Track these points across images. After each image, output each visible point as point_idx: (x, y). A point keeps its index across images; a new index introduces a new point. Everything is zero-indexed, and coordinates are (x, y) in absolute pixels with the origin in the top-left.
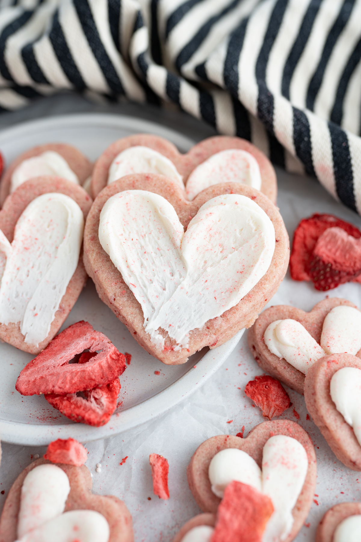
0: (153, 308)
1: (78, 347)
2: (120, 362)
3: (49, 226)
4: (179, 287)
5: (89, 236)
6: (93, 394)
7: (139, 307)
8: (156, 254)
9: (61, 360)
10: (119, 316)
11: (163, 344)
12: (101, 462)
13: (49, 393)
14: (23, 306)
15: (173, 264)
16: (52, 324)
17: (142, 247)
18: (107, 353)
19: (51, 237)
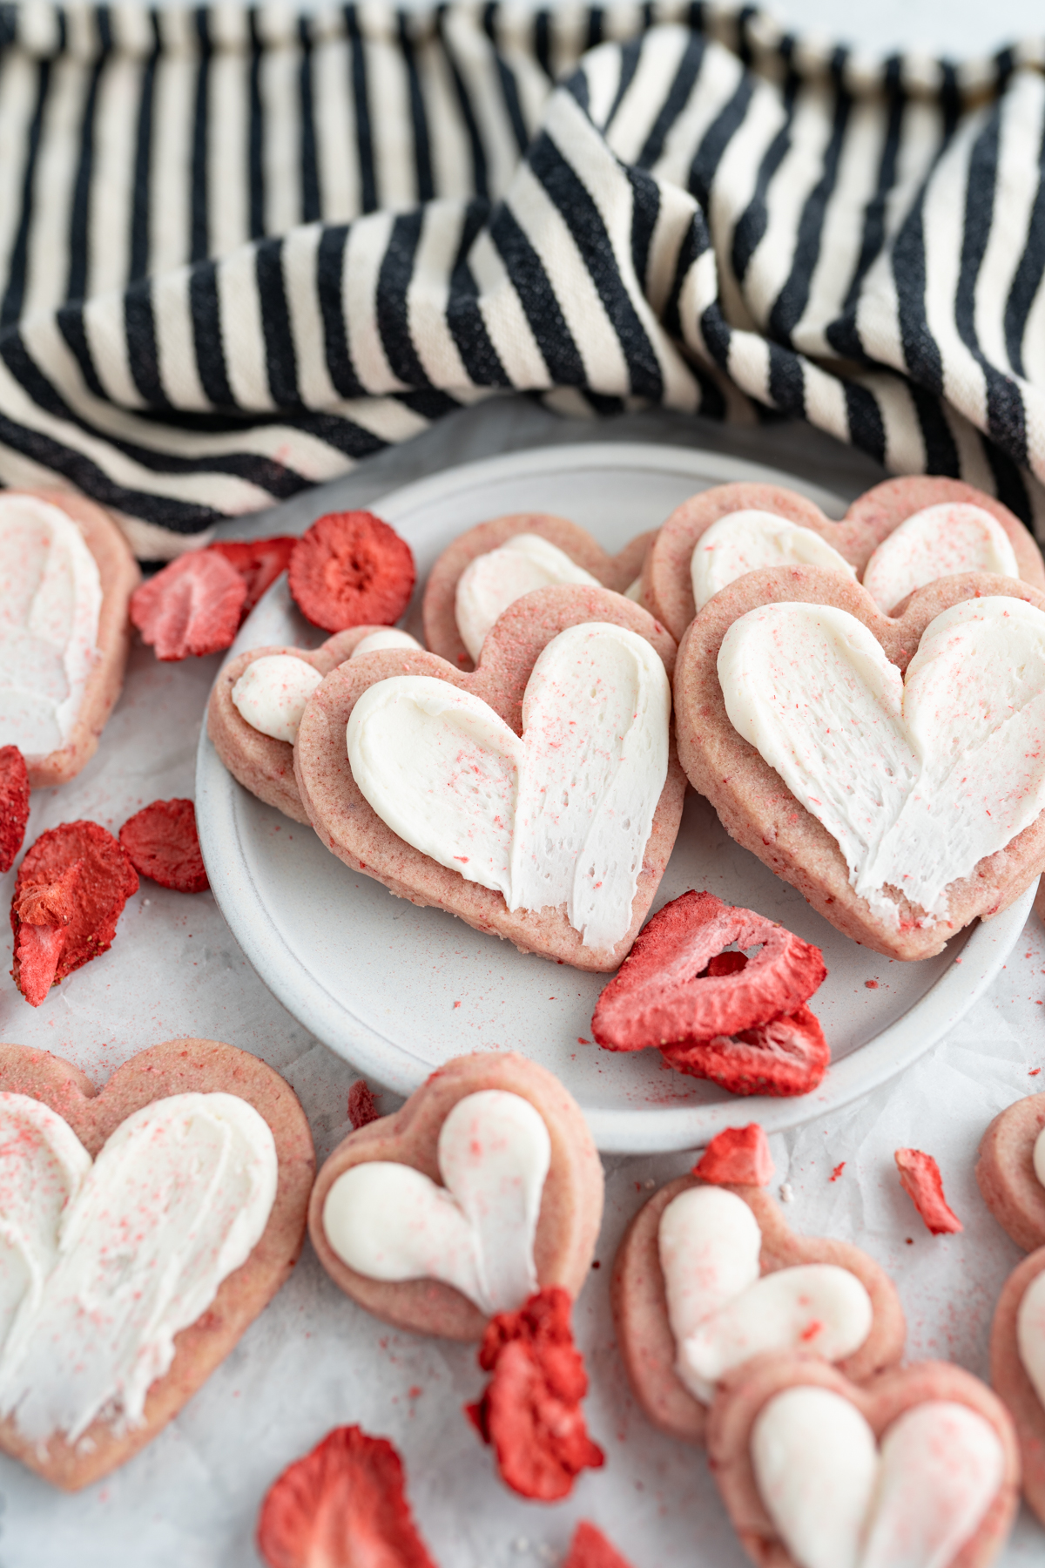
0: (864, 844)
1: (712, 942)
2: (814, 961)
3: (594, 694)
4: (911, 796)
5: (698, 707)
6: (769, 1032)
7: (834, 845)
8: (850, 732)
9: (683, 971)
10: (787, 870)
11: (897, 917)
12: (788, 1180)
13: (681, 1038)
14: (567, 869)
15: (890, 751)
16: (633, 902)
17: (818, 721)
18: (782, 948)
19: (601, 717)
